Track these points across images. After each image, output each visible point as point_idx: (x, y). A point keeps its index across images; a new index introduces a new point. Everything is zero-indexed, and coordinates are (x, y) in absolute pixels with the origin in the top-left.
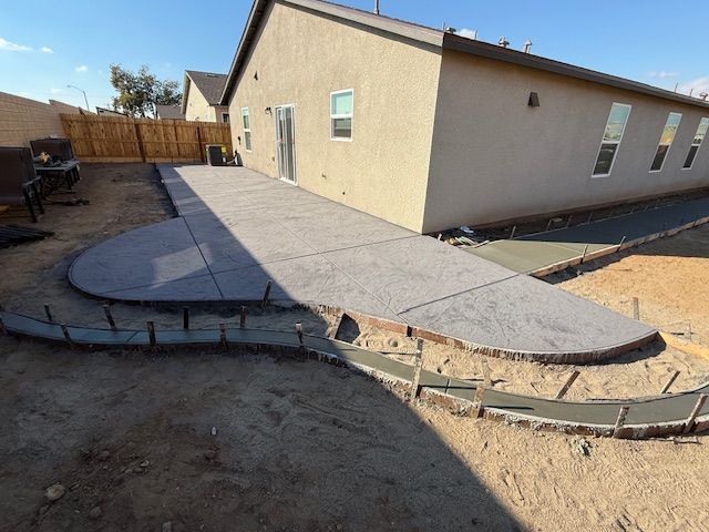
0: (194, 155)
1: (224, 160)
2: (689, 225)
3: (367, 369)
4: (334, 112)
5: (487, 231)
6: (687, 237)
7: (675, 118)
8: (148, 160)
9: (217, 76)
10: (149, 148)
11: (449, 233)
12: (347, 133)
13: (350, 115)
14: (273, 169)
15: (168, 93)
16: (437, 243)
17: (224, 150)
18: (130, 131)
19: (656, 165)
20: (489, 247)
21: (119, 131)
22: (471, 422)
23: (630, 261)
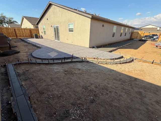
0: (29, 36)
1: (38, 37)
2: (126, 45)
3: (92, 62)
4: (69, 27)
5: (98, 47)
6: (126, 46)
7: (123, 28)
8: (18, 38)
9: (31, 17)
10: (18, 35)
11: (93, 47)
12: (72, 31)
13: (73, 28)
14: (53, 38)
15: (10, 21)
16: (92, 49)
17: (38, 35)
18: (13, 31)
19: (121, 36)
20: (99, 49)
21: (10, 31)
22: (105, 65)
23: (119, 50)
